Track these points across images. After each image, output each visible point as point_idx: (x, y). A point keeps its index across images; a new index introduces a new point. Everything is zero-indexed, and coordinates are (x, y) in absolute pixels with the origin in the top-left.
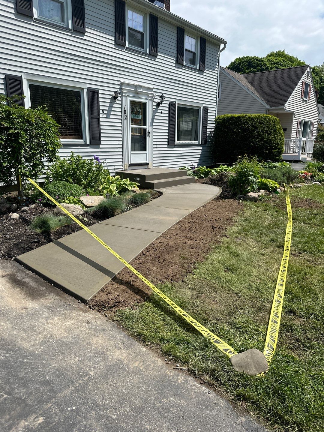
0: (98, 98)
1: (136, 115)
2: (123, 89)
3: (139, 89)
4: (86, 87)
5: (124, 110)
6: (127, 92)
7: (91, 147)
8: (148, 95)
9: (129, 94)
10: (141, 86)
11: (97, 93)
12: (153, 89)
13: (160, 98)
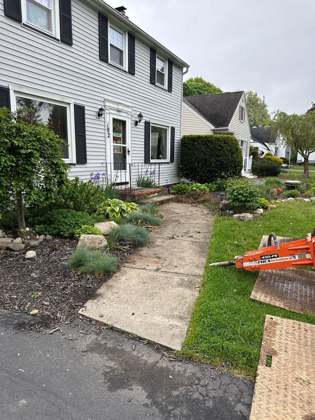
0: (84, 114)
1: (117, 134)
2: (106, 107)
3: (120, 107)
4: (72, 102)
5: (107, 127)
6: (110, 109)
7: (78, 166)
8: (127, 113)
9: (111, 111)
10: (122, 104)
11: (83, 109)
12: (131, 107)
13: (138, 116)
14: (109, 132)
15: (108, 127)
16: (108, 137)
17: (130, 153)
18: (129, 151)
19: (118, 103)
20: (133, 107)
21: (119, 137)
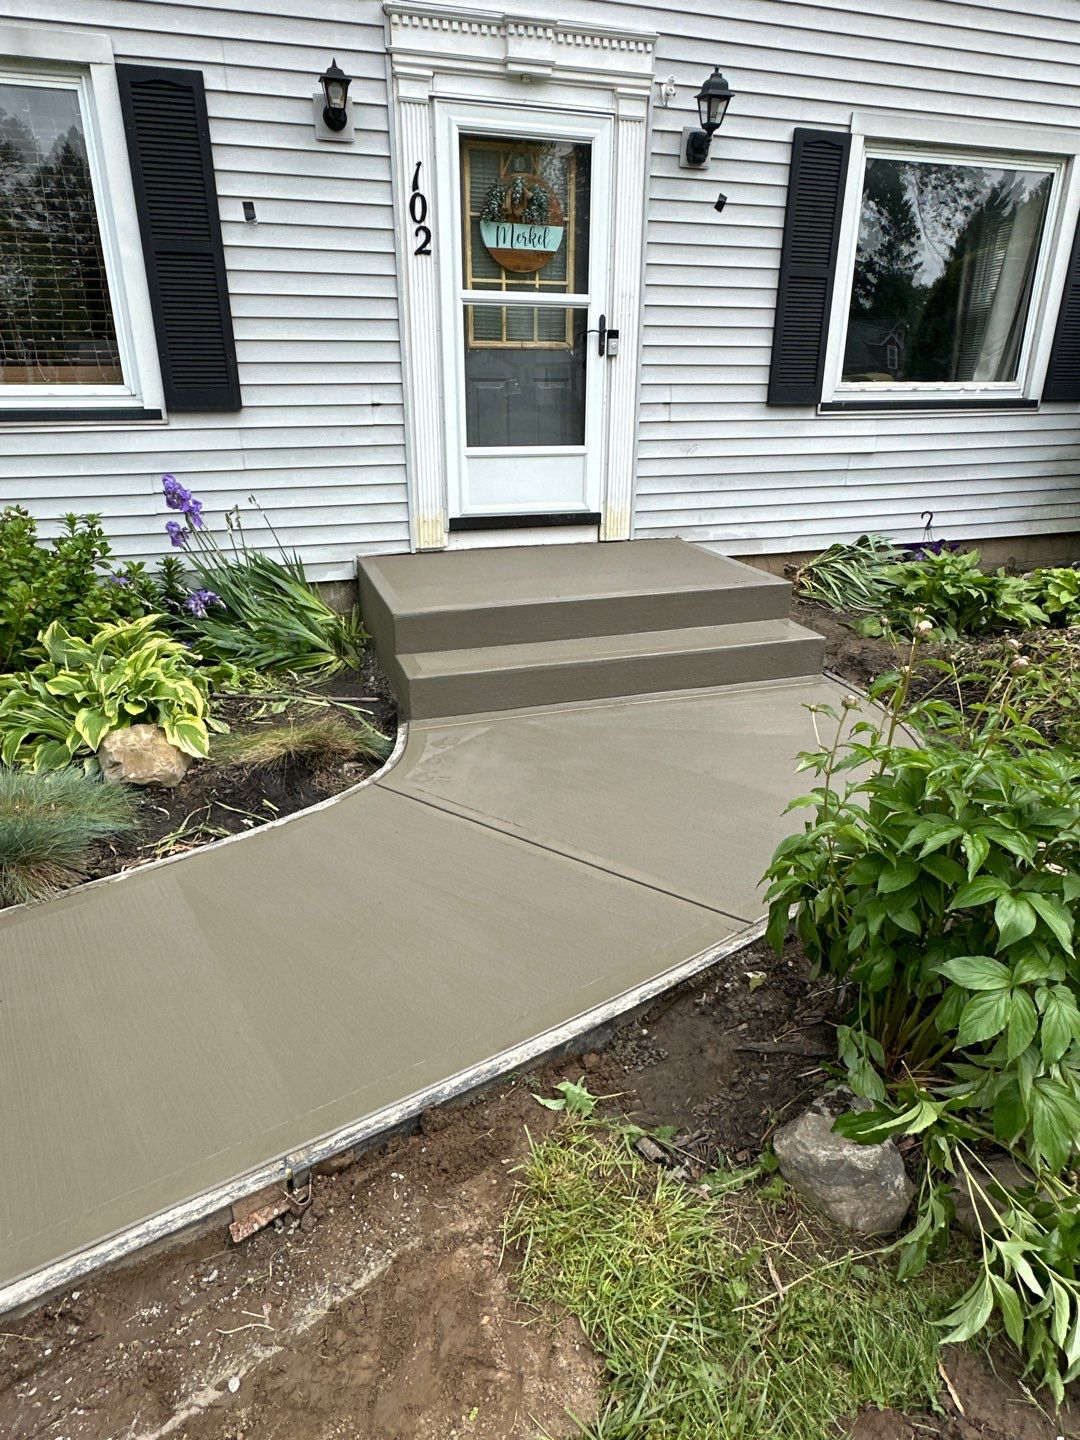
0: (199, 121)
1: (519, 229)
2: (396, 58)
3: (527, 49)
4: (101, 51)
5: (409, 194)
6: (429, 73)
7: (177, 422)
8: (610, 88)
9: (445, 86)
10: (546, 24)
11: (189, 89)
12: (647, 40)
13: (699, 98)
14: (428, 223)
15: (415, 186)
16: (422, 251)
17: (625, 346)
18: (614, 334)
19: (505, 24)
20: (661, 41)
21: (540, 248)
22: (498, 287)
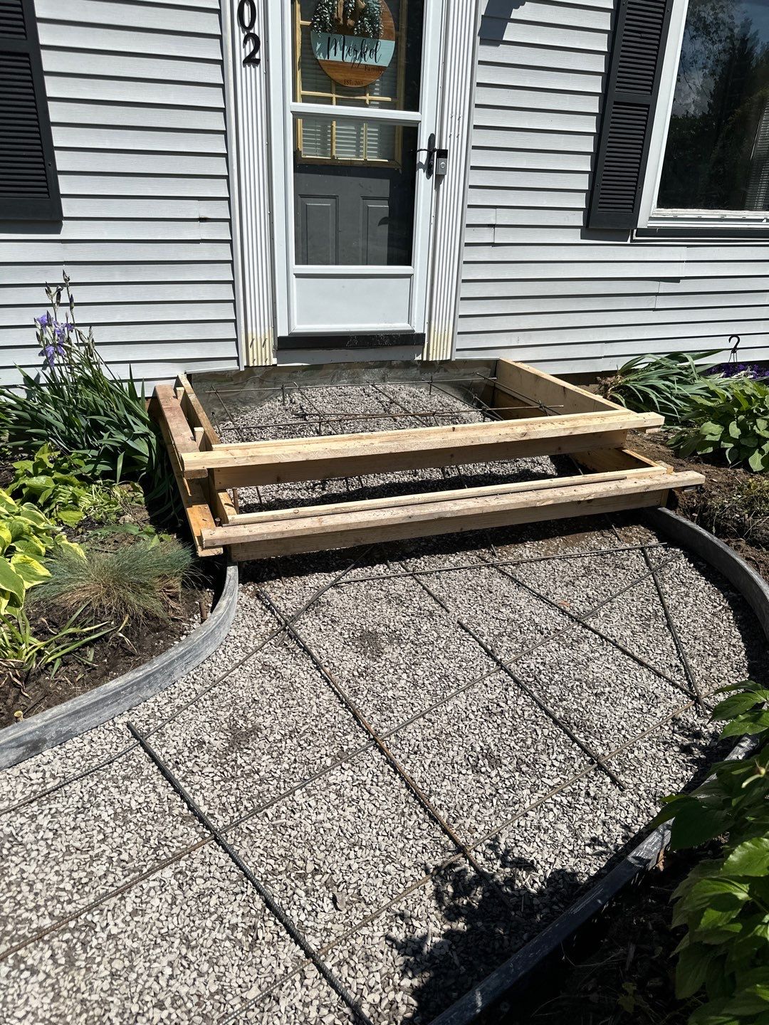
1: (351, 41)
14: (258, 30)
16: (251, 60)
17: (453, 167)
18: (443, 154)
21: (371, 62)
22: (328, 101)
